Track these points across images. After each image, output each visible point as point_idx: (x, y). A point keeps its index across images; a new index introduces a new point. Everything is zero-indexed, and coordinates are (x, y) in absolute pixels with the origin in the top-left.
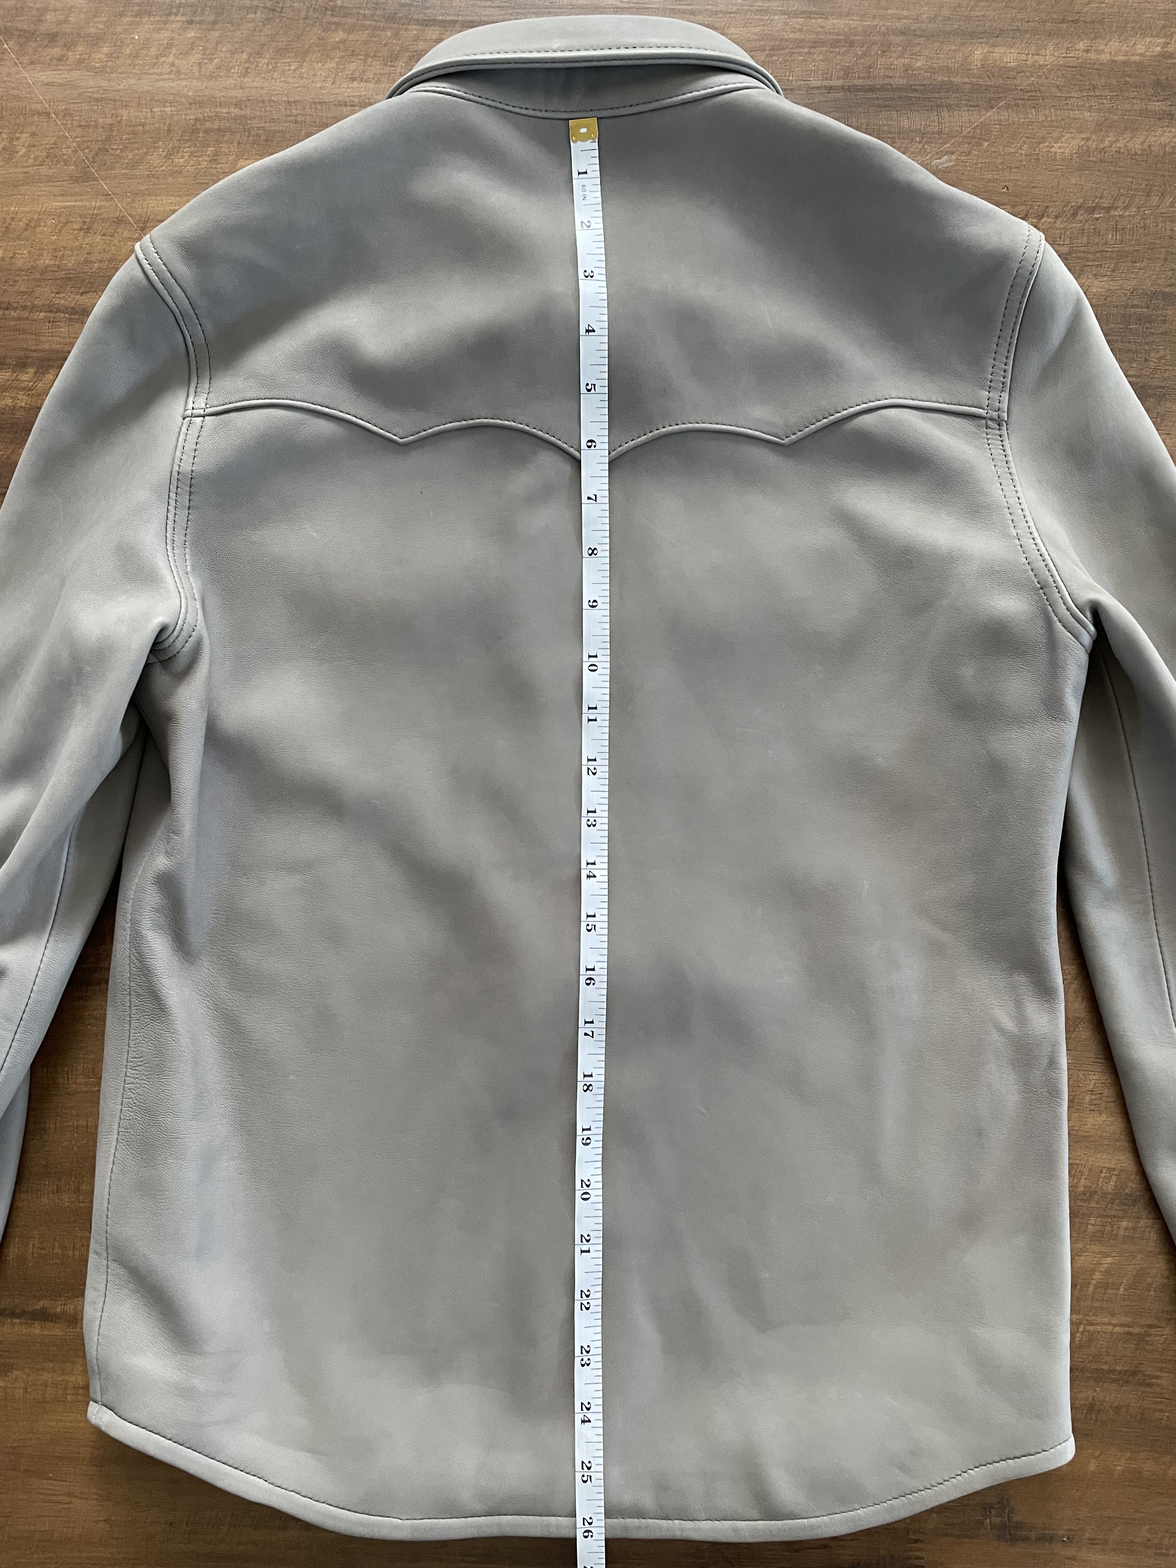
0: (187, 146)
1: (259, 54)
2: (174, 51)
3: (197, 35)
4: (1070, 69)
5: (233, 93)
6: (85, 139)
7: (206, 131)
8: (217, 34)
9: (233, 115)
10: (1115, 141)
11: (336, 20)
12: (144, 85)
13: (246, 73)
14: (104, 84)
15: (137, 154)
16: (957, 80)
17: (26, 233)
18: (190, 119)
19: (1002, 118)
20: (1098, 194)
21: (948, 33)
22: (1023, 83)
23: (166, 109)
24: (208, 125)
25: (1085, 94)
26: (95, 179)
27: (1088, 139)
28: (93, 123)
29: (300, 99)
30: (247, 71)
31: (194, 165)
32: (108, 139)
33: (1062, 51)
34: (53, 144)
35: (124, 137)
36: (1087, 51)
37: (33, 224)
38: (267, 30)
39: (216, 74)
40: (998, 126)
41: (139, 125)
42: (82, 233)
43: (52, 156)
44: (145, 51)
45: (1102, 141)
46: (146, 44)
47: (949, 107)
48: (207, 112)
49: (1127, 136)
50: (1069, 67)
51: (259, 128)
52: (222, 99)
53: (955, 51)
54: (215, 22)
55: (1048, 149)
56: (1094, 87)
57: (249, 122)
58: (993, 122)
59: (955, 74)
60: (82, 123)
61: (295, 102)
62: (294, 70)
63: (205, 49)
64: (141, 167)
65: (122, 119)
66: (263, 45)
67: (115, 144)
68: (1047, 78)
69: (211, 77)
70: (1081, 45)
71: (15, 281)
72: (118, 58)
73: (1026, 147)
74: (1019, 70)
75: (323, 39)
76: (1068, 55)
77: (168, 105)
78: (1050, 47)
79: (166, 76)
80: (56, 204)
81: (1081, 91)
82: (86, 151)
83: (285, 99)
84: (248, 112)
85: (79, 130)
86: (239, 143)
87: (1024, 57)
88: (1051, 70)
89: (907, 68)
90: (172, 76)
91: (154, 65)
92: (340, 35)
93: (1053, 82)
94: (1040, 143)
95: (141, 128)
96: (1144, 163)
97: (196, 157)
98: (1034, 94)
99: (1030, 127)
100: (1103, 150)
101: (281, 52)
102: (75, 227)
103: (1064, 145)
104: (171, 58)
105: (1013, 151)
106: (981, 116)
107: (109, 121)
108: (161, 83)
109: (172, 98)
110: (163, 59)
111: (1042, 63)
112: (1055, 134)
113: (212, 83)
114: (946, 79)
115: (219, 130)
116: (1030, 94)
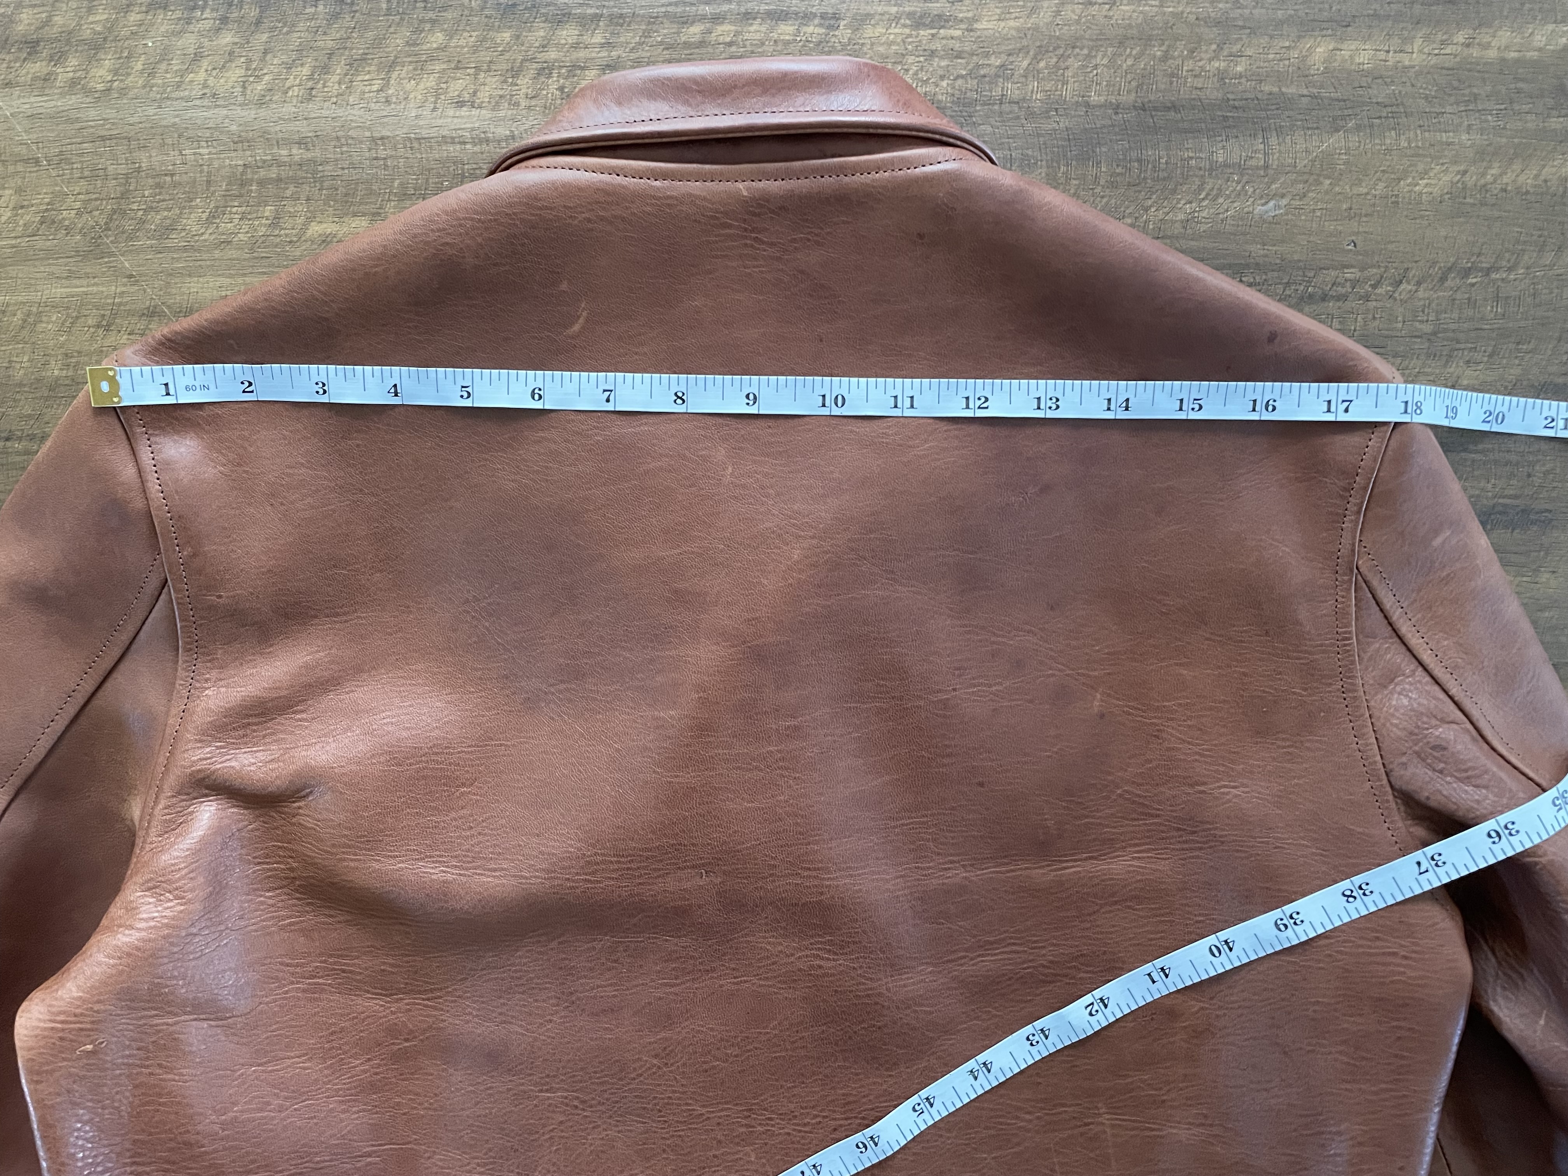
0: (236, 204)
1: (325, 69)
2: (205, 63)
3: (237, 40)
4: (1444, 72)
5: (293, 126)
6: (94, 196)
7: (261, 183)
8: (264, 37)
9: (297, 158)
10: (1501, 175)
11: (431, 15)
12: (168, 115)
13: (309, 96)
14: (110, 113)
15: (165, 218)
16: (1291, 90)
17: (25, 333)
18: (236, 165)
19: (1351, 145)
20: (1476, 250)
21: (1280, 24)
22: (1379, 94)
23: (201, 151)
24: (262, 173)
25: (1463, 108)
26: (111, 254)
27: (1465, 172)
28: (101, 173)
29: (389, 134)
30: (310, 94)
31: (247, 232)
32: (124, 195)
33: (1435, 46)
34: (48, 204)
35: (146, 193)
36: (1468, 46)
37: (31, 320)
38: (335, 33)
39: (268, 98)
40: (1344, 157)
41: (166, 175)
42: (100, 331)
43: (47, 221)
44: (163, 66)
45: (1483, 175)
46: (165, 55)
47: (1279, 130)
48: (261, 153)
49: (1517, 166)
50: (1442, 68)
51: (334, 178)
52: (280, 135)
53: (1288, 48)
54: (258, 23)
55: (1410, 188)
56: (1476, 97)
57: (320, 168)
58: (1338, 151)
59: (1289, 82)
60: (86, 173)
61: (382, 138)
62: (378, 91)
63: (250, 61)
64: (174, 236)
65: (140, 167)
66: (330, 55)
67: (134, 202)
68: (1413, 86)
69: (261, 103)
70: (1460, 37)
71: (15, 400)
72: (129, 74)
73: (1381, 185)
74: (1376, 76)
75: (415, 44)
76: (1442, 52)
77: (204, 144)
78: (1418, 42)
79: (198, 102)
80: (59, 291)
81: (1457, 103)
82: (97, 213)
83: (368, 134)
84: (316, 153)
85: (83, 182)
86: (308, 199)
87: (1382, 55)
88: (1418, 74)
89: (1221, 76)
90: (206, 102)
91: (178, 86)
92: (438, 38)
93: (1421, 91)
94: (1399, 180)
95: (168, 179)
96: (1538, 205)
97: (250, 219)
98: (1394, 109)
99: (1387, 157)
100: (1484, 188)
101: (356, 65)
102: (90, 322)
103: (1433, 182)
104: (201, 76)
105: (1365, 191)
106: (1322, 141)
107: (122, 169)
108: (190, 114)
109: (208, 135)
110: (192, 75)
111: (1407, 63)
112: (1421, 167)
113: (263, 113)
114: (1275, 90)
115: (279, 180)
116: (1389, 109)
